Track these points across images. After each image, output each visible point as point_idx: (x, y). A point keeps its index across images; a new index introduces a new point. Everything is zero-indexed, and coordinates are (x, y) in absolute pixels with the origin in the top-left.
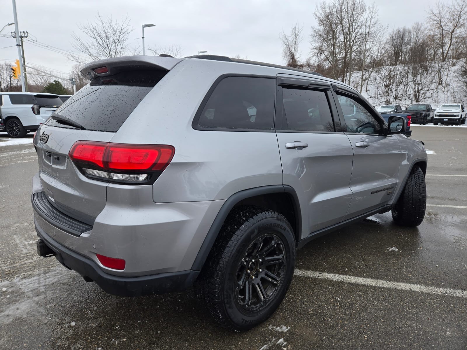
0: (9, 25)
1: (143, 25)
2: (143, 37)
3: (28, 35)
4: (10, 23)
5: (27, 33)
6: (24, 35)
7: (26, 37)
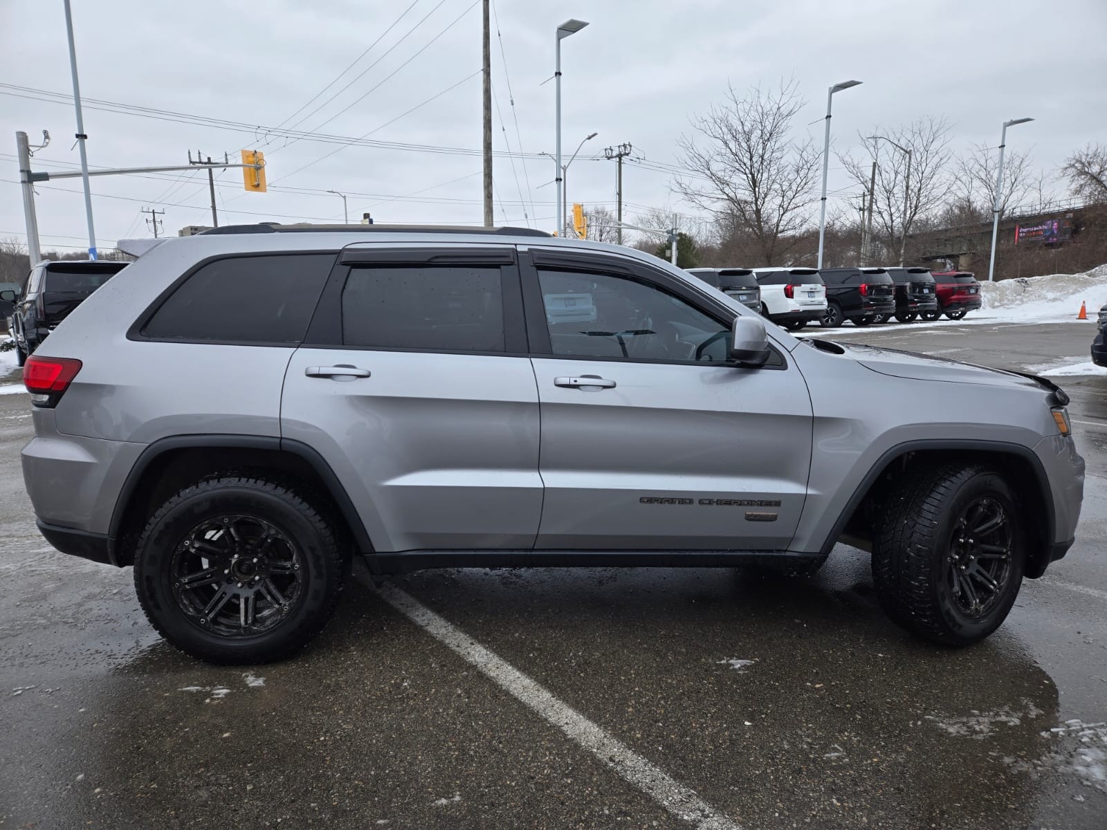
0: (589, 138)
1: (830, 88)
2: (829, 117)
3: (631, 149)
4: (590, 135)
5: (631, 146)
6: (625, 150)
7: (627, 154)
